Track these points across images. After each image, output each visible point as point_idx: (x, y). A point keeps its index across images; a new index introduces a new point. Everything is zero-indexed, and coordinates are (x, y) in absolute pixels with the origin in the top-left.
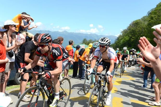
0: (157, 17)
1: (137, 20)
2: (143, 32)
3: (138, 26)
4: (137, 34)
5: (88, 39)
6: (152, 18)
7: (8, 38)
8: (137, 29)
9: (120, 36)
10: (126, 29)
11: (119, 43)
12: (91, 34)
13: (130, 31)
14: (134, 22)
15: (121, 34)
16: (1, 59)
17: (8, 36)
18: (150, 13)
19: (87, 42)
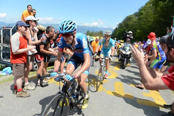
0: (146, 13)
1: (130, 15)
2: (135, 26)
3: (131, 20)
4: (129, 26)
5: (91, 31)
6: (142, 14)
7: (31, 32)
8: (130, 23)
9: (116, 29)
10: (121, 23)
11: (115, 34)
12: (93, 27)
13: (124, 24)
14: (127, 17)
15: (118, 27)
16: (23, 48)
17: (30, 31)
18: (140, 10)
19: (90, 33)
